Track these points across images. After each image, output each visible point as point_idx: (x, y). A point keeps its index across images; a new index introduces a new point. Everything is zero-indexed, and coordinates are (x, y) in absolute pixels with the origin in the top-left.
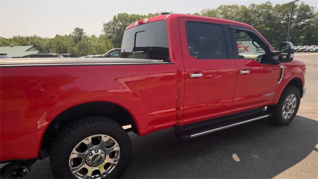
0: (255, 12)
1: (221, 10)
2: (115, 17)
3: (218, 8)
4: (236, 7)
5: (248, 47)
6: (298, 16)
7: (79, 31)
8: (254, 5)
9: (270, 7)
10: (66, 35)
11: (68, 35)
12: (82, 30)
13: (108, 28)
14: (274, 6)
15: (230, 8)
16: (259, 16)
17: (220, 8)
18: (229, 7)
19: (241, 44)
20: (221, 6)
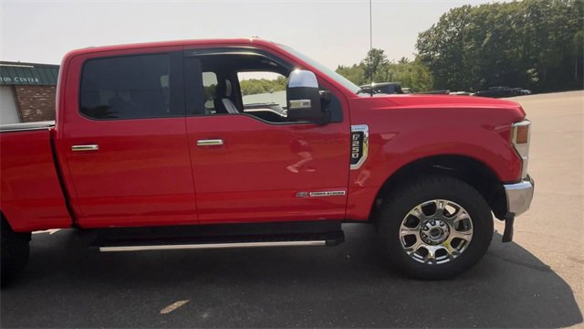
2: (444, 16)
7: (376, 55)
10: (355, 65)
11: (358, 65)
12: (382, 52)
13: (426, 42)
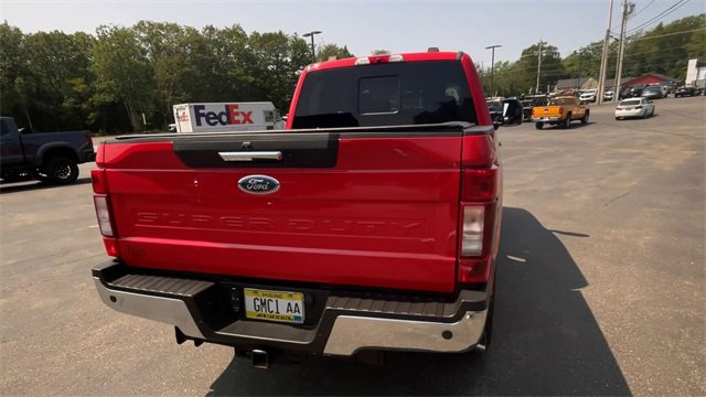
0: (218, 44)
1: (144, 32)
3: (135, 28)
4: (175, 28)
5: (250, 113)
6: (294, 59)
8: (211, 29)
9: (242, 36)
14: (249, 34)
15: (163, 29)
16: (228, 52)
17: (141, 26)
18: (160, 26)
19: (237, 107)
20: (142, 23)
